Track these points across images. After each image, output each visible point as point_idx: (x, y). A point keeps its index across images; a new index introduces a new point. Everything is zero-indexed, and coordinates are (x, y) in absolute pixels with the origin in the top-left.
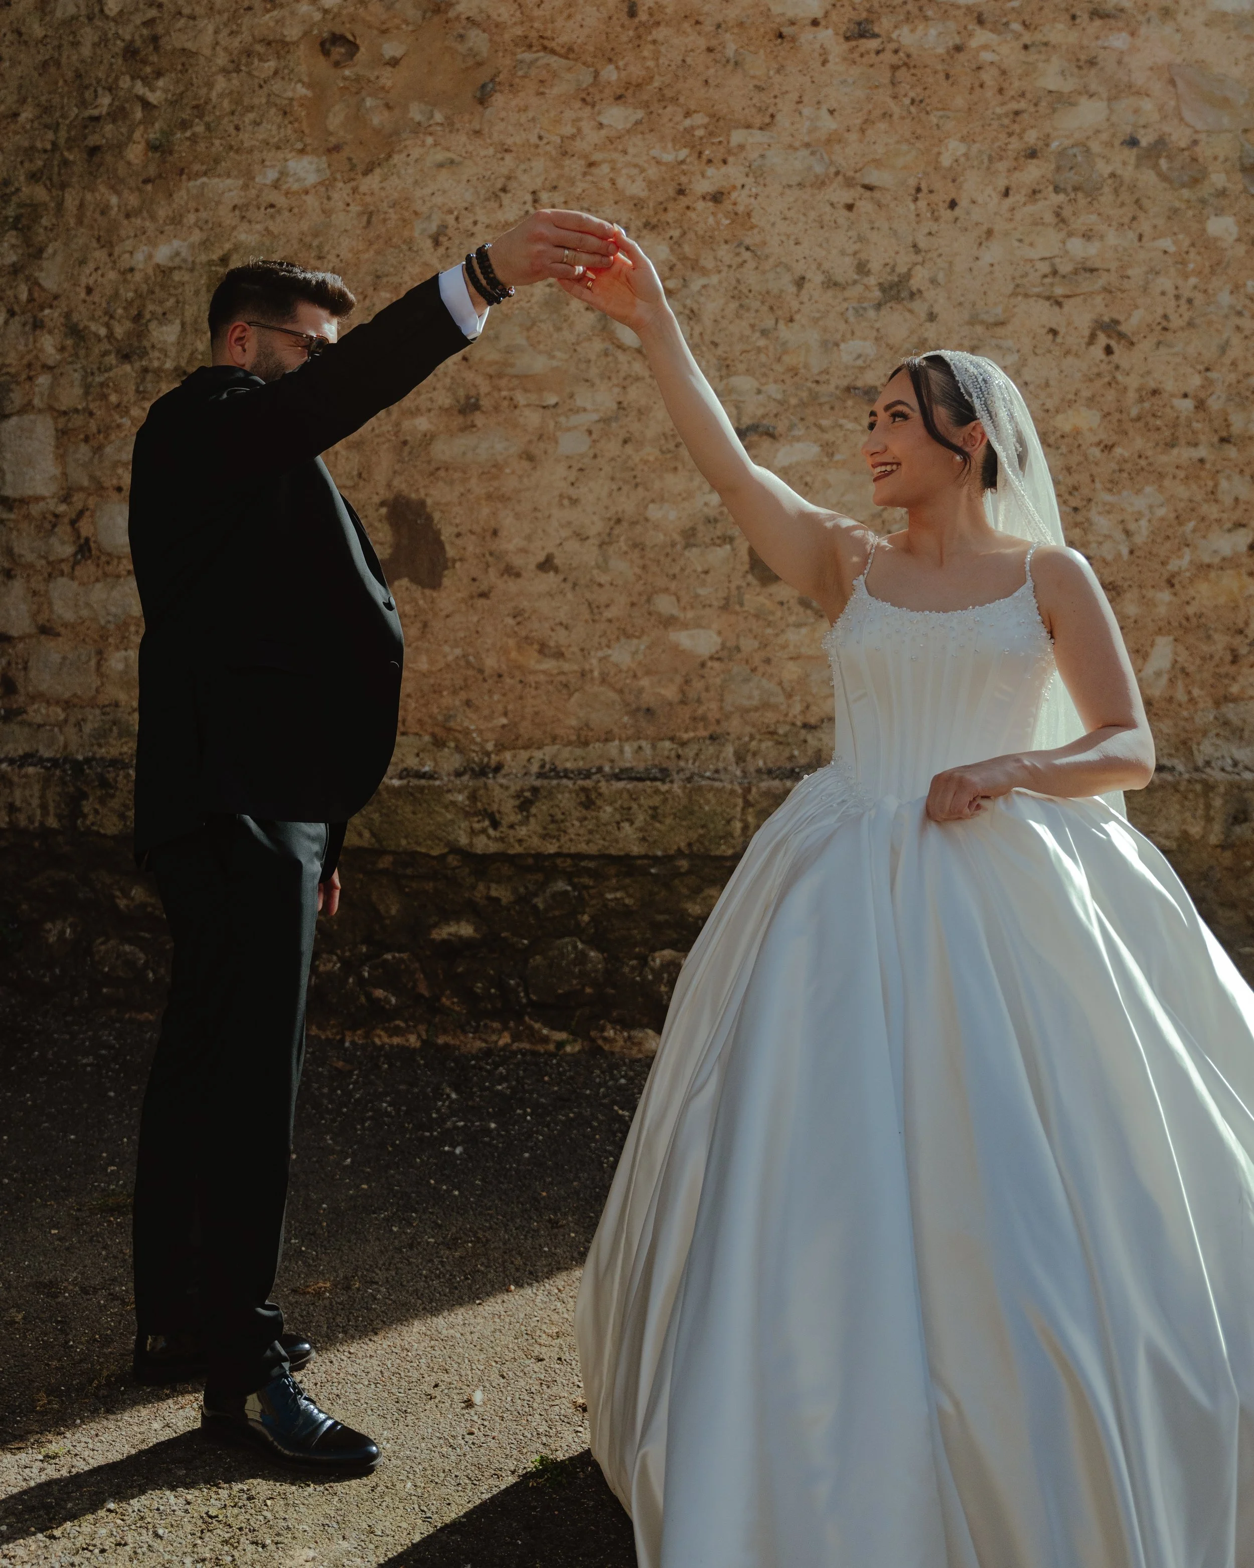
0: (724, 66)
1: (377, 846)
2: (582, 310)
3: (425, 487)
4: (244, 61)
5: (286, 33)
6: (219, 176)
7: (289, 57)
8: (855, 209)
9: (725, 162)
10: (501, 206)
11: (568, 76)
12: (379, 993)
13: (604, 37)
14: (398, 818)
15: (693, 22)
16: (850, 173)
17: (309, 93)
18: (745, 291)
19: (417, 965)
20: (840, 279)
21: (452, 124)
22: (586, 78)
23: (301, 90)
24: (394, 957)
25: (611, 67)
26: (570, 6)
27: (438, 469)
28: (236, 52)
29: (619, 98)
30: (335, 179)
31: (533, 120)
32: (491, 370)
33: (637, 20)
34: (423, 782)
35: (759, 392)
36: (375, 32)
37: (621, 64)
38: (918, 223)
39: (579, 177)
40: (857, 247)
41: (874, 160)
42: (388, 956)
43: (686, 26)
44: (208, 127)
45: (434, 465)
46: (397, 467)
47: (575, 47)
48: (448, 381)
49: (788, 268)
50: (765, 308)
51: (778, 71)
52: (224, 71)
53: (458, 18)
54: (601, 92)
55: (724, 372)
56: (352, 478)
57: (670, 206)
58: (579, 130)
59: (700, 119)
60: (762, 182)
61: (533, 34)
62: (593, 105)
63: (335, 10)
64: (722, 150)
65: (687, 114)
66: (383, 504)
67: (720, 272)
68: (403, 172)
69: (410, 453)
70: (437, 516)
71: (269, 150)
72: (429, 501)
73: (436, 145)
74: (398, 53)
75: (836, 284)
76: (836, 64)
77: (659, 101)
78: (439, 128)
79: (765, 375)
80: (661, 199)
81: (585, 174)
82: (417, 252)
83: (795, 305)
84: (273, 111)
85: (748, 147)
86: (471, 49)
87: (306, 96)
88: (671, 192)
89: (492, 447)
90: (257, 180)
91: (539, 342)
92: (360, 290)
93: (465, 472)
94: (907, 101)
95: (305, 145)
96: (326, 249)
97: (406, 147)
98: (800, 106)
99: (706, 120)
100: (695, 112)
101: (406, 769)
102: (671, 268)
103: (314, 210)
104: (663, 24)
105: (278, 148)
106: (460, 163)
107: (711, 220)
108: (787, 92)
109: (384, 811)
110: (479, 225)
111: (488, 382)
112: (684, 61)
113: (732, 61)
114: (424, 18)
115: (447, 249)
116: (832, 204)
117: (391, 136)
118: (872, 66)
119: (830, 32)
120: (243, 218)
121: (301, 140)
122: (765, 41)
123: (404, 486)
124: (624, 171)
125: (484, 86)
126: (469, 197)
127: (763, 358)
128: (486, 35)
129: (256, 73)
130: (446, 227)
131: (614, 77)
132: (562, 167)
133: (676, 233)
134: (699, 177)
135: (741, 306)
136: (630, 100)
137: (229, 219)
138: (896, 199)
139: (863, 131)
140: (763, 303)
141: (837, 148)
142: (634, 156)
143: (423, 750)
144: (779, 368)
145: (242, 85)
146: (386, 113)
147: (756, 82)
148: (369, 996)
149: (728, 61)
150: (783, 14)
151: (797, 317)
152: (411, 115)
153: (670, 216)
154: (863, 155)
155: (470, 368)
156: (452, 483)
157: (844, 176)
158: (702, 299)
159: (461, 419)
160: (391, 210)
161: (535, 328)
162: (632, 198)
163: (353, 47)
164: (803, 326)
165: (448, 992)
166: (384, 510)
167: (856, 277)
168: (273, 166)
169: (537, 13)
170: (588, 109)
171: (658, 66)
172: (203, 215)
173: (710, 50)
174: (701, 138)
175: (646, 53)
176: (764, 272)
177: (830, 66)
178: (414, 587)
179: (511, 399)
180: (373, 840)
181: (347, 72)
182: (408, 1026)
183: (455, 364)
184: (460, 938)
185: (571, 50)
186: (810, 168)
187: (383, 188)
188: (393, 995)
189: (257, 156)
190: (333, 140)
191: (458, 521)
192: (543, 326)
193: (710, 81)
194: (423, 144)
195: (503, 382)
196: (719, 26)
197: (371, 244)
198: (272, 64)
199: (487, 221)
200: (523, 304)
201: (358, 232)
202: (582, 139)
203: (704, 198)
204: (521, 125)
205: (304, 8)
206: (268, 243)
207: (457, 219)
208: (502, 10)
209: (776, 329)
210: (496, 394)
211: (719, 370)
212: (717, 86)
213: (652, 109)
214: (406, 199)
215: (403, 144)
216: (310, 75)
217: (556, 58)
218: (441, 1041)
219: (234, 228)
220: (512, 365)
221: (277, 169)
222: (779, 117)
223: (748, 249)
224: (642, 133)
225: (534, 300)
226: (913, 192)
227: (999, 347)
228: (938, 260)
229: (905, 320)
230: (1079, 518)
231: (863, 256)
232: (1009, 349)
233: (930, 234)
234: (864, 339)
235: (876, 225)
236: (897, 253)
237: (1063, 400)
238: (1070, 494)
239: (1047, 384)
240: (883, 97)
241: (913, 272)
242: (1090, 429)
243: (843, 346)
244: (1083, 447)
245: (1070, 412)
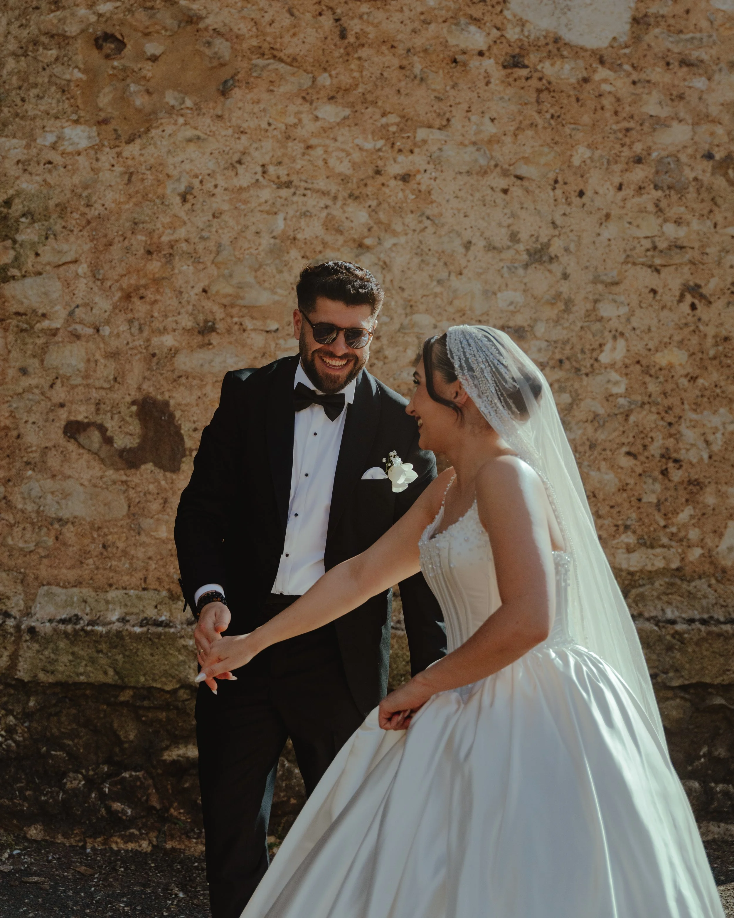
0: (413, 80)
1: (119, 682)
2: (299, 258)
3: (169, 390)
4: (31, 48)
5: (66, 29)
6: (7, 136)
7: (68, 48)
8: (509, 193)
9: (412, 152)
10: (237, 174)
11: (293, 79)
12: (117, 806)
13: (321, 52)
14: (139, 659)
15: (389, 46)
16: (506, 166)
17: (84, 77)
18: (426, 250)
19: (150, 782)
20: (498, 245)
21: (199, 109)
22: (307, 83)
23: (78, 75)
24: (131, 776)
25: (326, 75)
26: (295, 27)
27: (180, 377)
28: (24, 40)
29: (331, 98)
30: (103, 145)
31: (264, 110)
32: (225, 301)
33: (346, 41)
34: (160, 629)
35: (435, 327)
36: (140, 34)
37: (333, 73)
38: (556, 206)
39: (299, 156)
40: (510, 221)
41: (523, 158)
42: (127, 775)
43: (384, 48)
45: (177, 374)
46: (147, 374)
47: (299, 58)
48: (190, 308)
49: (459, 234)
50: (441, 264)
51: (453, 87)
52: (14, 54)
53: (206, 29)
54: (318, 93)
55: (408, 310)
56: (109, 381)
57: (369, 182)
58: (300, 120)
59: (393, 119)
60: (440, 169)
61: (266, 46)
62: (311, 103)
63: (108, 15)
64: (410, 142)
65: (384, 115)
66: (133, 403)
67: (406, 234)
68: (159, 143)
69: (157, 364)
70: (178, 414)
71: (49, 119)
72: (172, 402)
73: (186, 124)
74: (157, 52)
75: (494, 248)
76: (496, 85)
77: (362, 103)
78: (189, 111)
79: (439, 314)
80: (363, 177)
81: (304, 154)
82: (168, 206)
83: (463, 262)
84: (53, 89)
85: (430, 142)
86: (216, 53)
87: (81, 79)
88: (370, 172)
89: (225, 362)
90: (38, 141)
91: (264, 281)
92: (120, 233)
93: (202, 380)
94: (548, 116)
95: (79, 117)
96: (94, 199)
97: (161, 124)
98: (469, 114)
99: (398, 120)
100: (390, 113)
102: (369, 230)
103: (85, 168)
104: (366, 46)
105: (57, 118)
106: (204, 140)
107: (400, 195)
108: (459, 103)
109: (127, 653)
110: (219, 188)
111: (222, 310)
112: (382, 74)
113: (419, 77)
114: (179, 27)
115: (193, 205)
116: (492, 188)
117: (150, 115)
118: (523, 88)
119: (492, 61)
120: (25, 170)
121: (76, 113)
122: (444, 64)
123: (151, 389)
124: (334, 154)
125: (226, 82)
126: (211, 165)
127: (439, 301)
128: (228, 44)
129: (40, 58)
130: (193, 188)
131: (328, 82)
132: (286, 148)
133: (374, 203)
134: (392, 162)
135: (423, 261)
136: (340, 101)
137: (14, 171)
138: (539, 187)
139: (515, 135)
140: (439, 259)
141: (496, 147)
142: (342, 143)
143: (161, 603)
144: (451, 309)
145: (28, 66)
146: (146, 97)
147: (436, 94)
148: (108, 809)
149: (415, 77)
150: (457, 46)
151: (465, 271)
152: (167, 99)
153: (369, 190)
154: (515, 153)
155: (208, 298)
156: (191, 388)
157: (502, 167)
158: (393, 255)
159: (200, 338)
160: (148, 172)
161: (262, 270)
162: (340, 174)
163: (121, 45)
164: (469, 278)
165: (176, 804)
166: (134, 408)
167: (509, 243)
168: (51, 132)
169: (269, 30)
170: (307, 106)
171: (362, 77)
173: (402, 68)
174: (394, 133)
175: (353, 66)
176: (440, 237)
177: (492, 86)
178: (157, 470)
179: (241, 324)
180: (116, 677)
181: (116, 63)
182: (141, 834)
183: (196, 294)
184: (187, 758)
185: (295, 59)
186: (476, 161)
187: (142, 155)
189: (38, 123)
190: (102, 115)
191: (195, 419)
192: (268, 268)
193: (402, 91)
194: (176, 123)
195: (235, 311)
196: (409, 51)
197: (131, 197)
198: (53, 53)
199: (226, 186)
200: (253, 251)
201: (121, 187)
202: (302, 128)
203: (395, 178)
204: (254, 114)
205: (82, 11)
206: (45, 191)
207: (201, 182)
208: (242, 25)
209: (449, 280)
210: (229, 320)
211: (405, 309)
212: (407, 95)
213: (357, 108)
214: (161, 164)
215: (159, 122)
216: (85, 63)
217: (283, 65)
219: (17, 178)
220: (243, 298)
221: (55, 134)
222: (453, 121)
223: (428, 218)
224: (349, 126)
225: (261, 248)
226: (552, 183)
227: (615, 301)
228: (571, 234)
229: (546, 278)
230: (673, 431)
231: (515, 228)
232: (622, 303)
233: (564, 214)
234: (515, 290)
235: (525, 206)
236: (540, 227)
237: (661, 342)
238: (666, 412)
239: (649, 330)
240: (531, 111)
241: (552, 242)
242: (681, 365)
243: (499, 295)
244: (676, 378)
245: (666, 351)
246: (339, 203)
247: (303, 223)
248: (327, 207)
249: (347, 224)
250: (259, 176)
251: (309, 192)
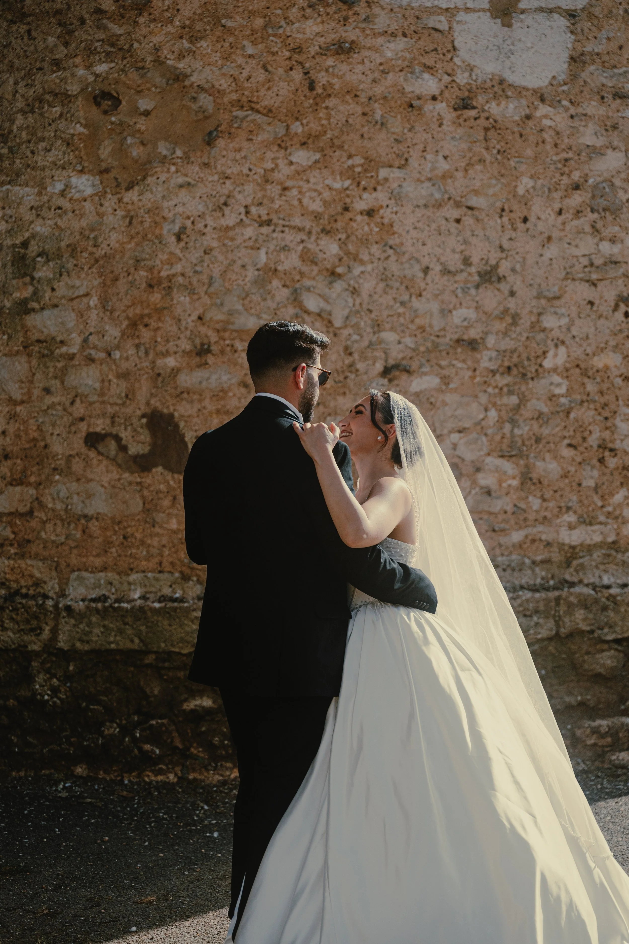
0: (374, 126)
1: (144, 648)
2: (280, 287)
3: (173, 405)
4: (37, 106)
5: (68, 88)
6: (20, 185)
7: (70, 105)
8: (462, 222)
9: (375, 189)
10: (223, 215)
11: (269, 128)
12: (147, 747)
13: (293, 104)
14: (160, 629)
15: (353, 95)
16: (458, 199)
17: (86, 132)
18: (390, 276)
19: (173, 727)
20: (452, 269)
21: (188, 158)
22: (282, 132)
23: (80, 129)
24: (157, 723)
25: (298, 123)
26: (269, 81)
27: (182, 393)
28: (31, 99)
29: (303, 144)
30: (106, 192)
31: (245, 157)
32: (218, 326)
33: (315, 92)
34: (176, 604)
35: (399, 343)
36: (133, 91)
37: (305, 121)
38: (503, 231)
39: (277, 197)
40: (463, 247)
41: (474, 190)
42: (154, 722)
43: (348, 97)
44: (11, 150)
45: (179, 390)
46: (153, 391)
47: (273, 109)
48: (188, 333)
49: (418, 261)
50: (403, 287)
51: (410, 130)
52: (22, 111)
53: (191, 85)
54: (291, 140)
55: (376, 329)
56: (122, 398)
57: (339, 218)
58: (277, 165)
59: (358, 160)
60: (400, 203)
61: (244, 99)
62: (286, 149)
63: (104, 75)
64: (373, 181)
65: (350, 157)
66: (144, 416)
67: (372, 263)
68: (154, 189)
69: (163, 382)
70: (182, 424)
71: (57, 170)
72: (176, 414)
73: (177, 171)
74: (149, 107)
75: (449, 272)
76: (448, 126)
77: (331, 147)
78: (179, 160)
79: (403, 331)
80: (333, 213)
81: (281, 195)
82: (165, 245)
83: (422, 285)
84: (59, 142)
85: (391, 180)
86: (201, 107)
87: (83, 133)
88: (340, 209)
89: (220, 378)
90: (48, 189)
91: (251, 308)
92: (125, 269)
93: (201, 395)
94: (495, 151)
95: (83, 167)
96: (100, 240)
97: (156, 172)
98: (425, 153)
99: (362, 161)
100: (355, 155)
101: (163, 596)
102: (340, 260)
103: (91, 212)
104: (333, 96)
105: (64, 168)
106: (194, 186)
107: (366, 228)
108: (416, 144)
109: (149, 624)
110: (209, 228)
111: (216, 334)
112: (347, 121)
113: (380, 122)
114: (167, 84)
115: (187, 243)
116: (447, 219)
117: (145, 164)
118: (472, 128)
119: (444, 104)
120: (38, 215)
121: (80, 163)
122: (401, 110)
123: (158, 404)
124: (307, 194)
125: (210, 133)
126: (201, 208)
127: (402, 320)
128: (211, 98)
129: (46, 115)
130: (185, 228)
131: (300, 130)
132: (265, 190)
133: (343, 236)
134: (358, 199)
135: (387, 285)
136: (311, 146)
137: (28, 216)
138: (488, 216)
139: (466, 171)
140: (402, 283)
141: (449, 181)
142: (314, 184)
143: (175, 583)
144: (412, 327)
145: (36, 122)
146: (142, 148)
147: (395, 137)
148: (140, 750)
149: (377, 122)
150: (413, 92)
151: (424, 293)
152: (159, 150)
153: (339, 225)
154: (466, 187)
155: (203, 324)
156: (192, 402)
157: (454, 200)
158: (361, 281)
159: (197, 359)
160: (146, 215)
161: (248, 299)
162: (313, 212)
163: (117, 102)
164: (428, 299)
165: (195, 745)
166: (144, 421)
167: (462, 267)
168: (61, 181)
169: (246, 85)
170: (283, 151)
171: (329, 124)
172: (8, 212)
173: (364, 114)
174: (359, 173)
175: (321, 115)
176: (402, 263)
177: (444, 127)
178: (166, 473)
179: (232, 346)
180: (141, 644)
181: (113, 119)
182: (168, 768)
183: (193, 321)
184: (203, 708)
185: (270, 111)
186: (432, 195)
187: (140, 200)
188: (157, 748)
189: (48, 172)
190: (104, 165)
191: (197, 428)
192: (254, 297)
193: (365, 135)
194: (168, 171)
195: (227, 335)
196: (370, 98)
197: (132, 238)
198: (57, 110)
199: (214, 225)
200: (240, 282)
201: (123, 229)
202: (279, 172)
203: (361, 213)
204: (237, 161)
205: (81, 72)
206: (57, 234)
207: (193, 223)
208: (222, 81)
209: (410, 301)
210: (222, 342)
211: (373, 327)
212: (370, 139)
213: (326, 152)
214: (157, 208)
215: (154, 170)
216: (86, 119)
217: (260, 116)
218: (191, 777)
219: (32, 222)
220: (233, 323)
221: (63, 183)
222: (411, 160)
223: (391, 247)
224: (320, 169)
225: (247, 279)
226: (499, 211)
227: (556, 313)
228: (516, 256)
229: (495, 296)
230: (609, 424)
231: (467, 253)
232: (563, 315)
233: (511, 239)
234: (468, 308)
235: (476, 233)
236: (489, 251)
237: (597, 347)
238: (603, 408)
239: (587, 337)
240: (479, 148)
241: (500, 264)
242: (616, 366)
243: (454, 312)
244: (611, 378)
245: (602, 355)
246: (313, 238)
247: (282, 256)
248: (302, 241)
249: (321, 255)
250: (243, 216)
251: (286, 229)
